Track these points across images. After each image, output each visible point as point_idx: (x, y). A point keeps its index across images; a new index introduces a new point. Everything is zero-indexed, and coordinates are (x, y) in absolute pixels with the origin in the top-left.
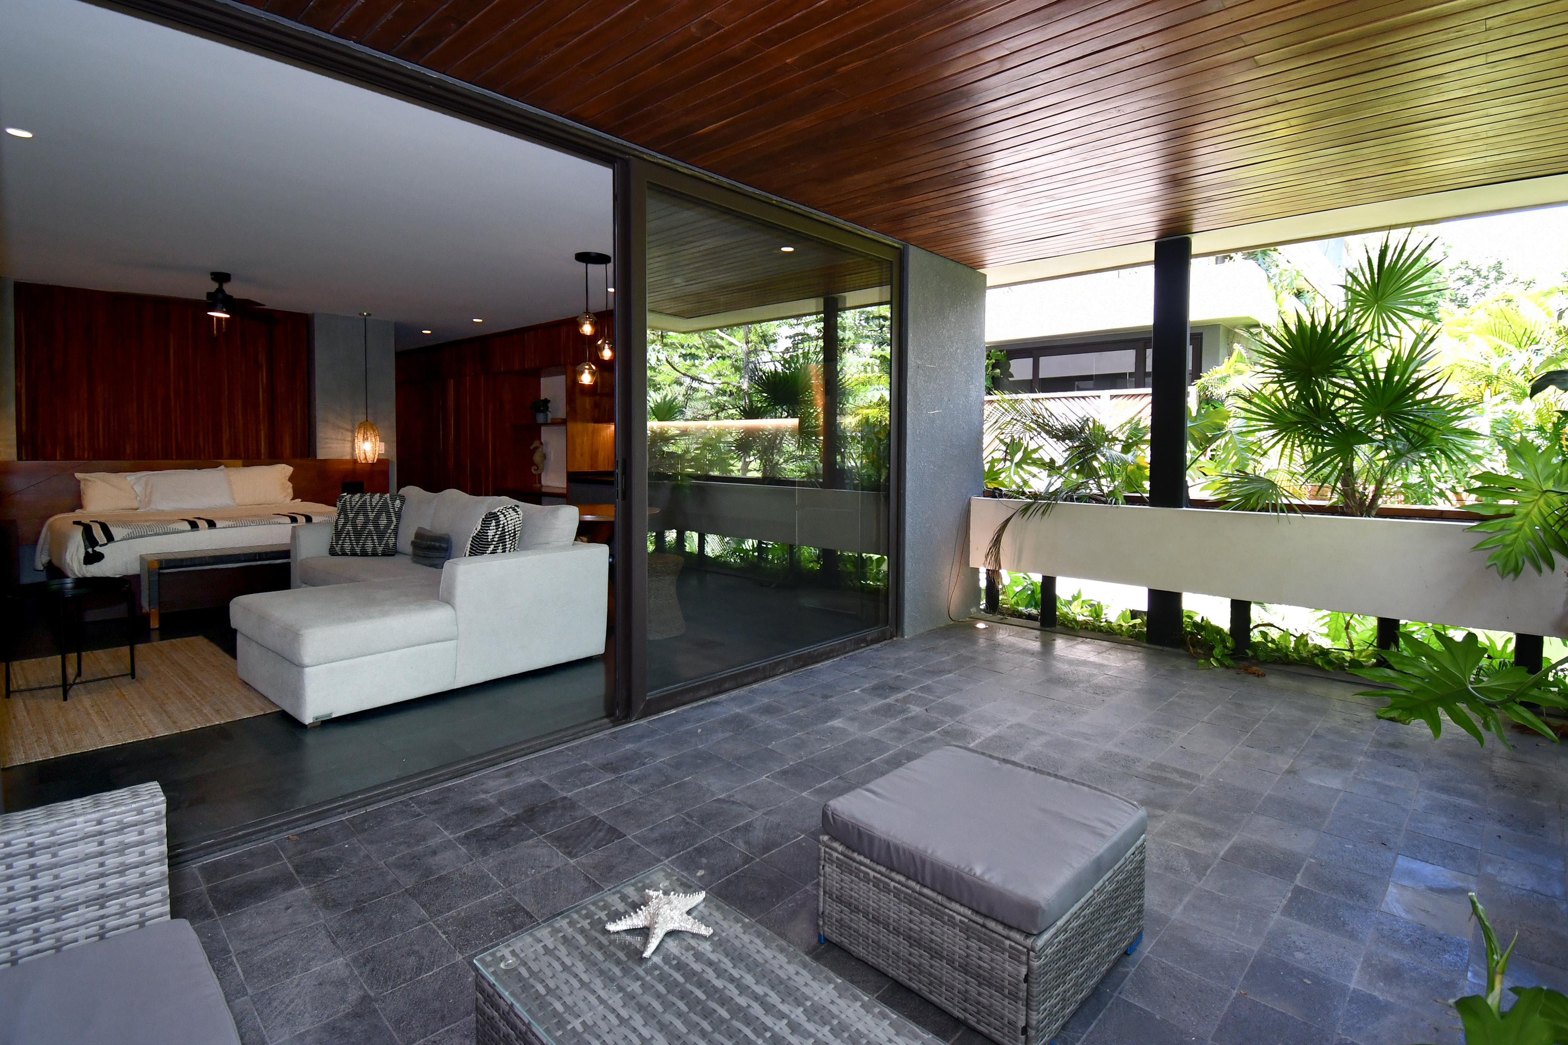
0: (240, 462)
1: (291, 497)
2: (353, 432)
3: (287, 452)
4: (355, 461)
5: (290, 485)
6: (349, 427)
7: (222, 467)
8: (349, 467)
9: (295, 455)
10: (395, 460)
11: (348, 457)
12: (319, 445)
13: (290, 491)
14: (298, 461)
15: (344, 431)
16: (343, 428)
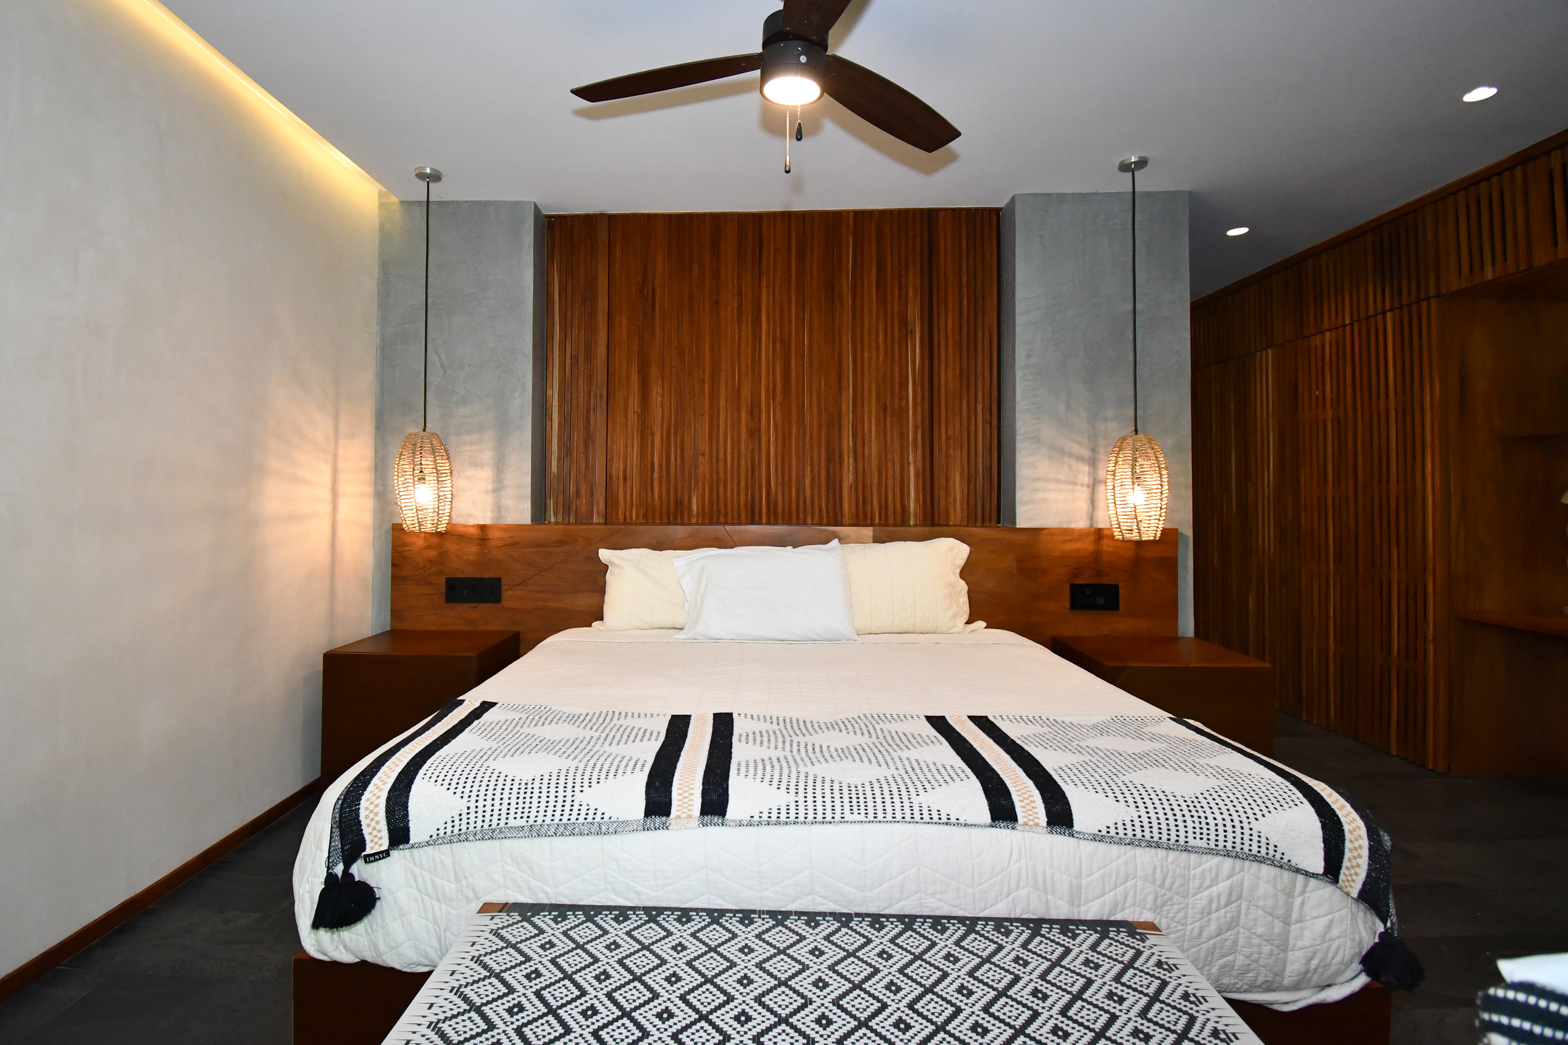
0: (868, 531)
1: (966, 617)
2: (1093, 462)
3: (957, 513)
4: (1099, 535)
5: (963, 586)
6: (1085, 453)
7: (835, 542)
8: (1088, 546)
9: (971, 519)
10: (1188, 531)
11: (1081, 523)
12: (1022, 495)
13: (964, 600)
14: (979, 532)
15: (1073, 463)
16: (1070, 455)
